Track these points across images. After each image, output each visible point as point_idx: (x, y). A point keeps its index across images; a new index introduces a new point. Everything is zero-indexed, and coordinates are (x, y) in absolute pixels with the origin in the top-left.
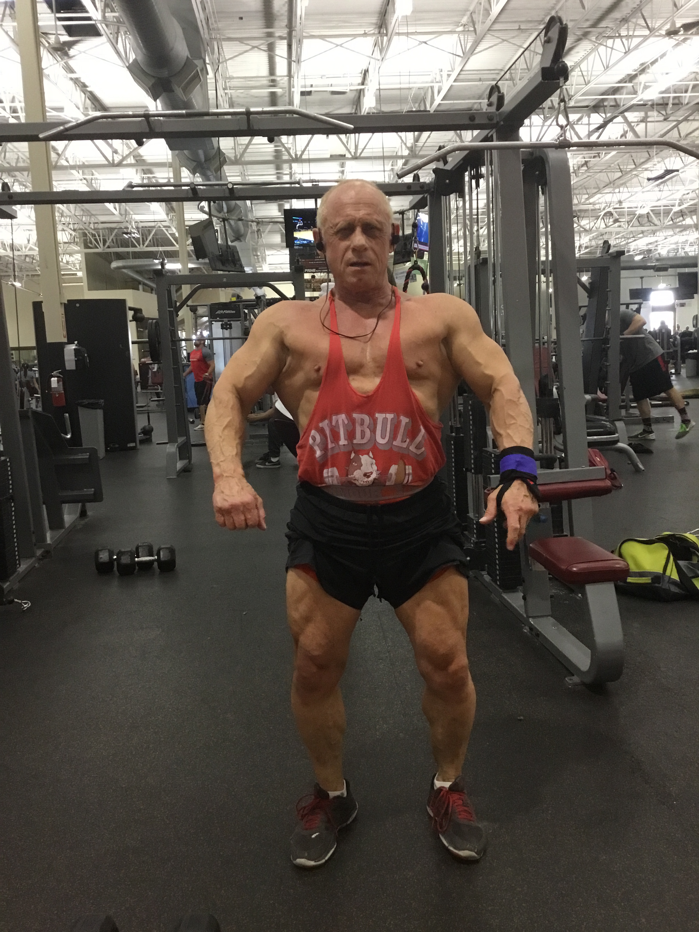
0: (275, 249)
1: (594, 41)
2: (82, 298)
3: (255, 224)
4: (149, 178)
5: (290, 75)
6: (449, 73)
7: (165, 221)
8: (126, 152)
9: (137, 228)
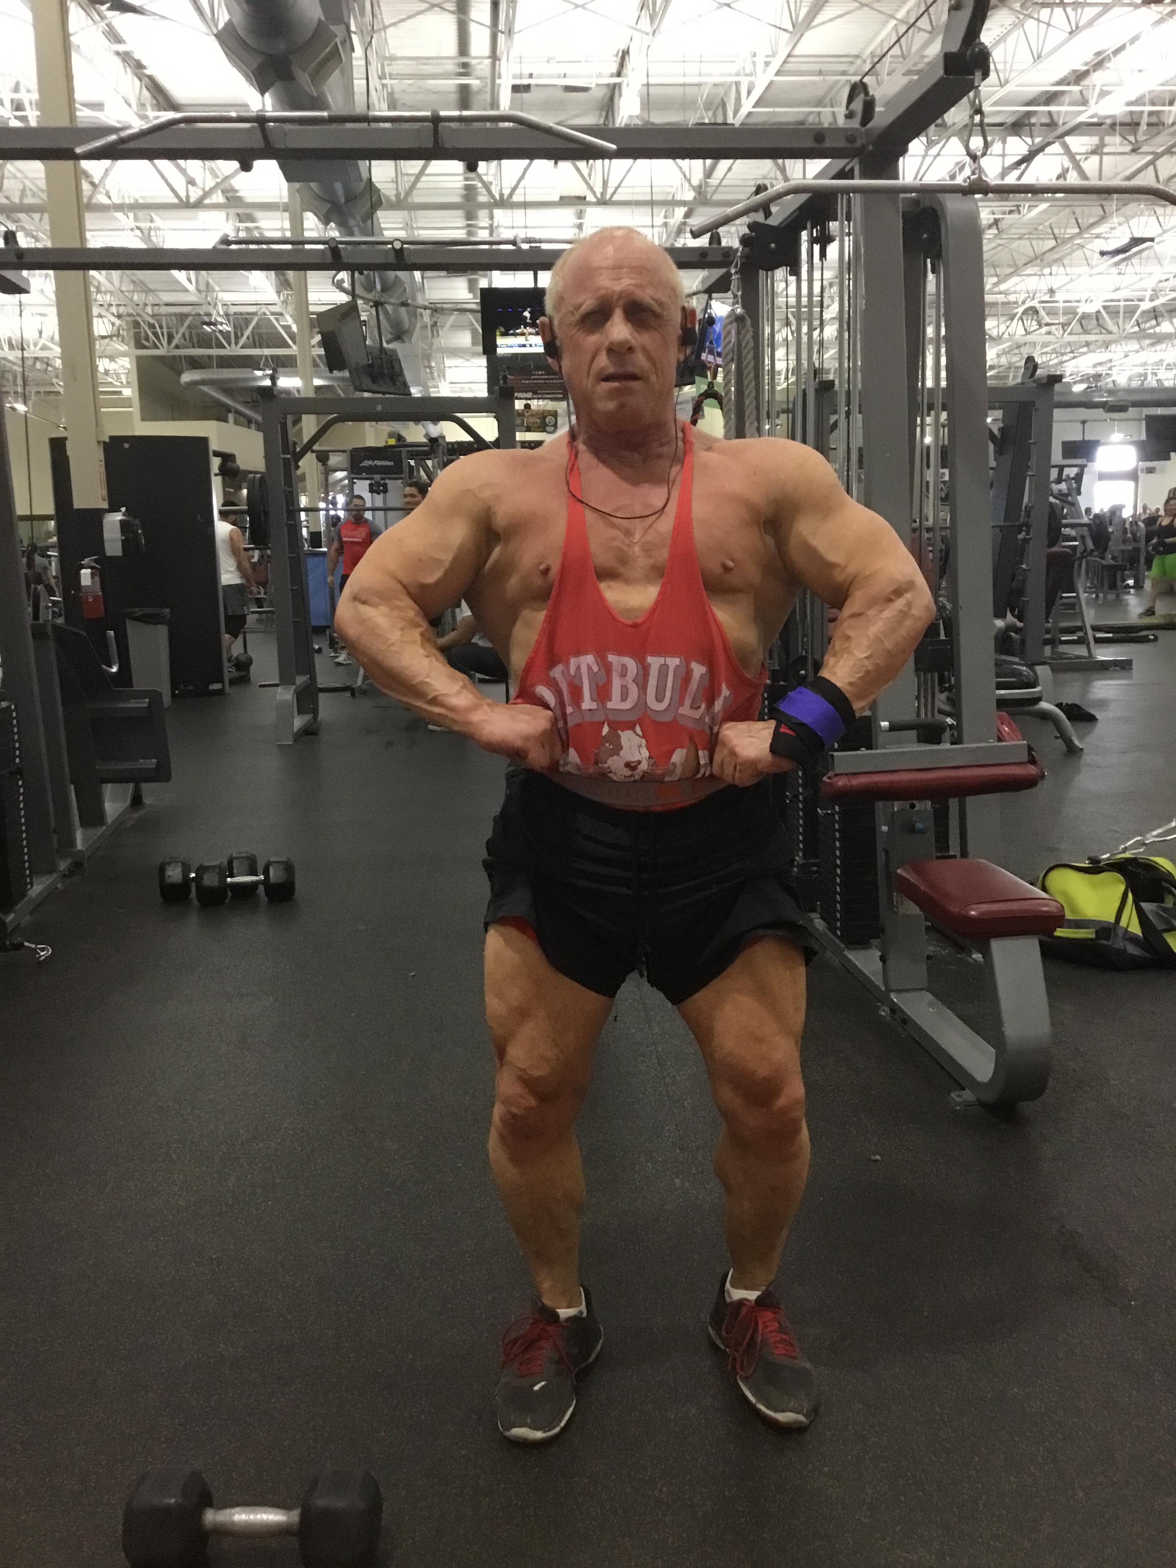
0: (461, 357)
1: (1017, 11)
2: (129, 433)
3: (428, 312)
4: (248, 229)
5: (494, 56)
6: (768, 60)
7: (275, 304)
8: (210, 183)
9: (227, 315)
